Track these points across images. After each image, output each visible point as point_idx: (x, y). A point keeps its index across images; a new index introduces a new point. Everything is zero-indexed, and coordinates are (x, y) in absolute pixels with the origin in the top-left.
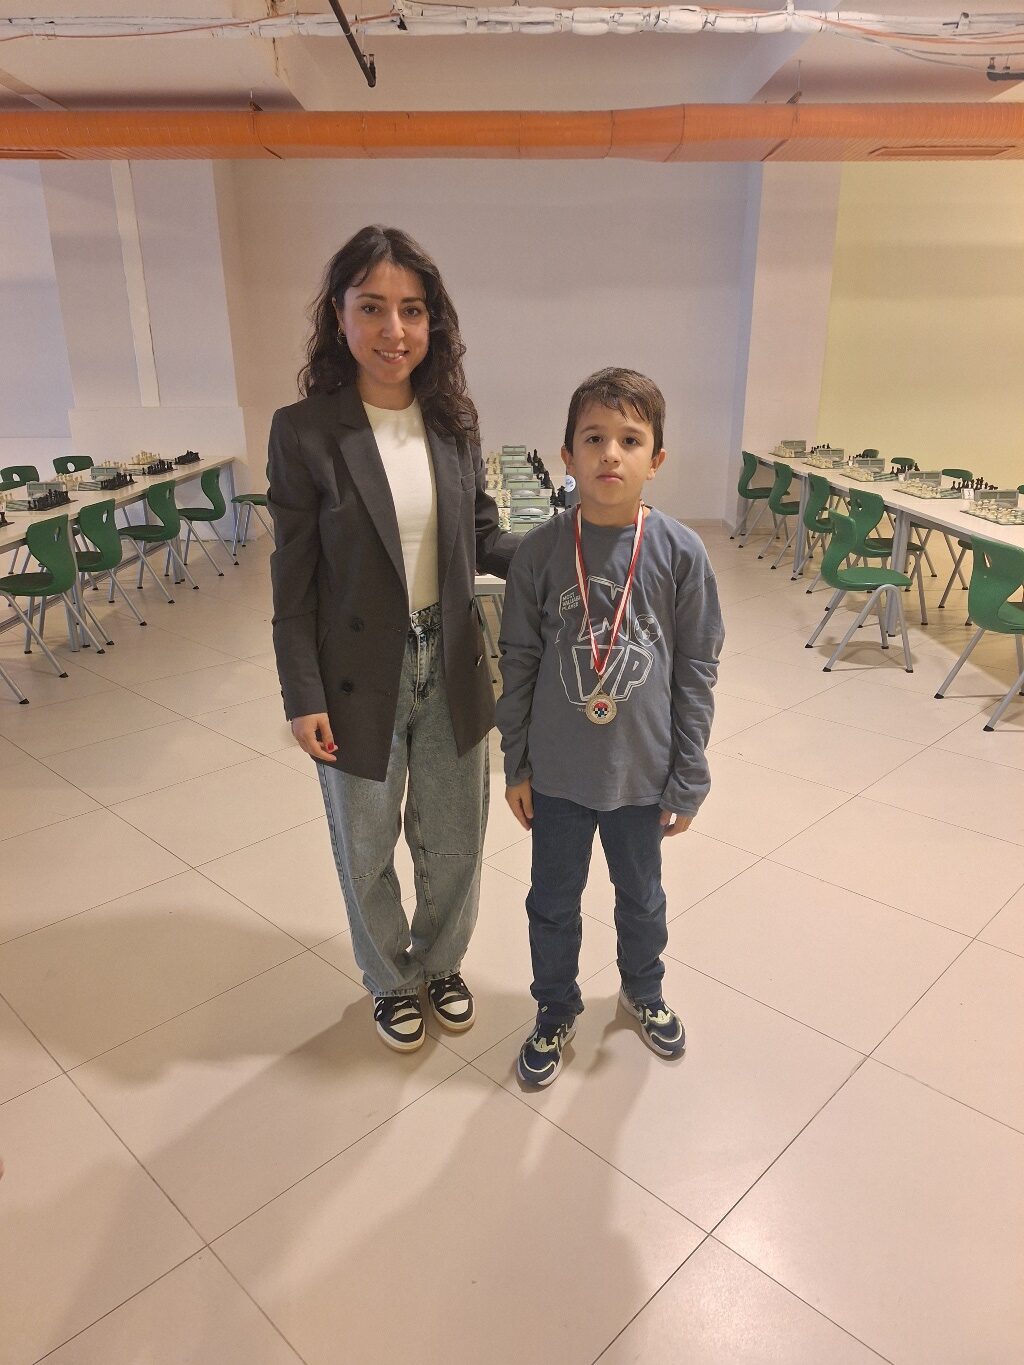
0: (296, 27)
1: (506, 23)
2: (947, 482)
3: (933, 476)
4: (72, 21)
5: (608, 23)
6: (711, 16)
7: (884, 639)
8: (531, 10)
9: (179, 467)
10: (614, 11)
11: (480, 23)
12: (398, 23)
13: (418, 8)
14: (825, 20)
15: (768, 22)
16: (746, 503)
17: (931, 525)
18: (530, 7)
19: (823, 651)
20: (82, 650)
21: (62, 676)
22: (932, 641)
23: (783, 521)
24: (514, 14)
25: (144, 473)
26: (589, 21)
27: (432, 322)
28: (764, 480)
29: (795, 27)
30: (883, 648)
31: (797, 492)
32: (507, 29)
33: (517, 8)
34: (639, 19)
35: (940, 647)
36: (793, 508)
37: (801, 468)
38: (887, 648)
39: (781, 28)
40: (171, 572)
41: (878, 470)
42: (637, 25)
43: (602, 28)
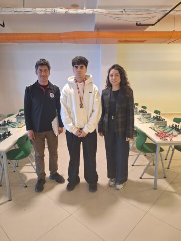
5: (44, 11)
6: (67, 10)
8: (27, 8)
10: (45, 8)
11: (15, 11)
14: (93, 11)
15: (80, 11)
26: (40, 11)
32: (21, 13)
33: (24, 8)
34: (50, 10)
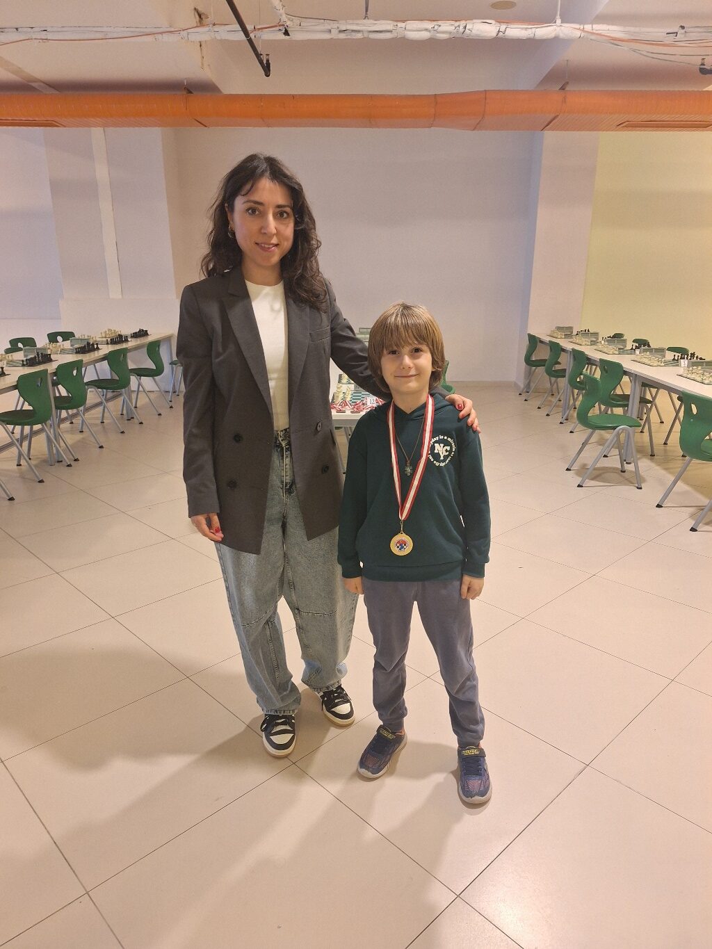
0: (213, 34)
1: (359, 31)
2: (670, 356)
3: (660, 351)
4: (59, 29)
5: (430, 31)
6: (503, 27)
7: (622, 465)
8: (376, 22)
9: (133, 339)
10: (435, 23)
11: (340, 31)
12: (284, 31)
13: (297, 21)
14: (583, 30)
15: (543, 32)
16: (530, 369)
17: (658, 385)
18: (376, 20)
19: (578, 473)
20: (57, 464)
21: (40, 482)
22: (657, 468)
23: (556, 382)
24: (364, 25)
25: (108, 344)
26: (417, 30)
27: (296, 224)
28: (542, 354)
29: (562, 35)
30: (622, 471)
31: (565, 362)
32: (359, 36)
33: (366, 21)
34: (452, 29)
35: (663, 472)
36: (562, 373)
37: (567, 345)
38: (624, 472)
39: (552, 35)
40: (125, 412)
41: (622, 347)
42: (450, 33)
43: (425, 35)
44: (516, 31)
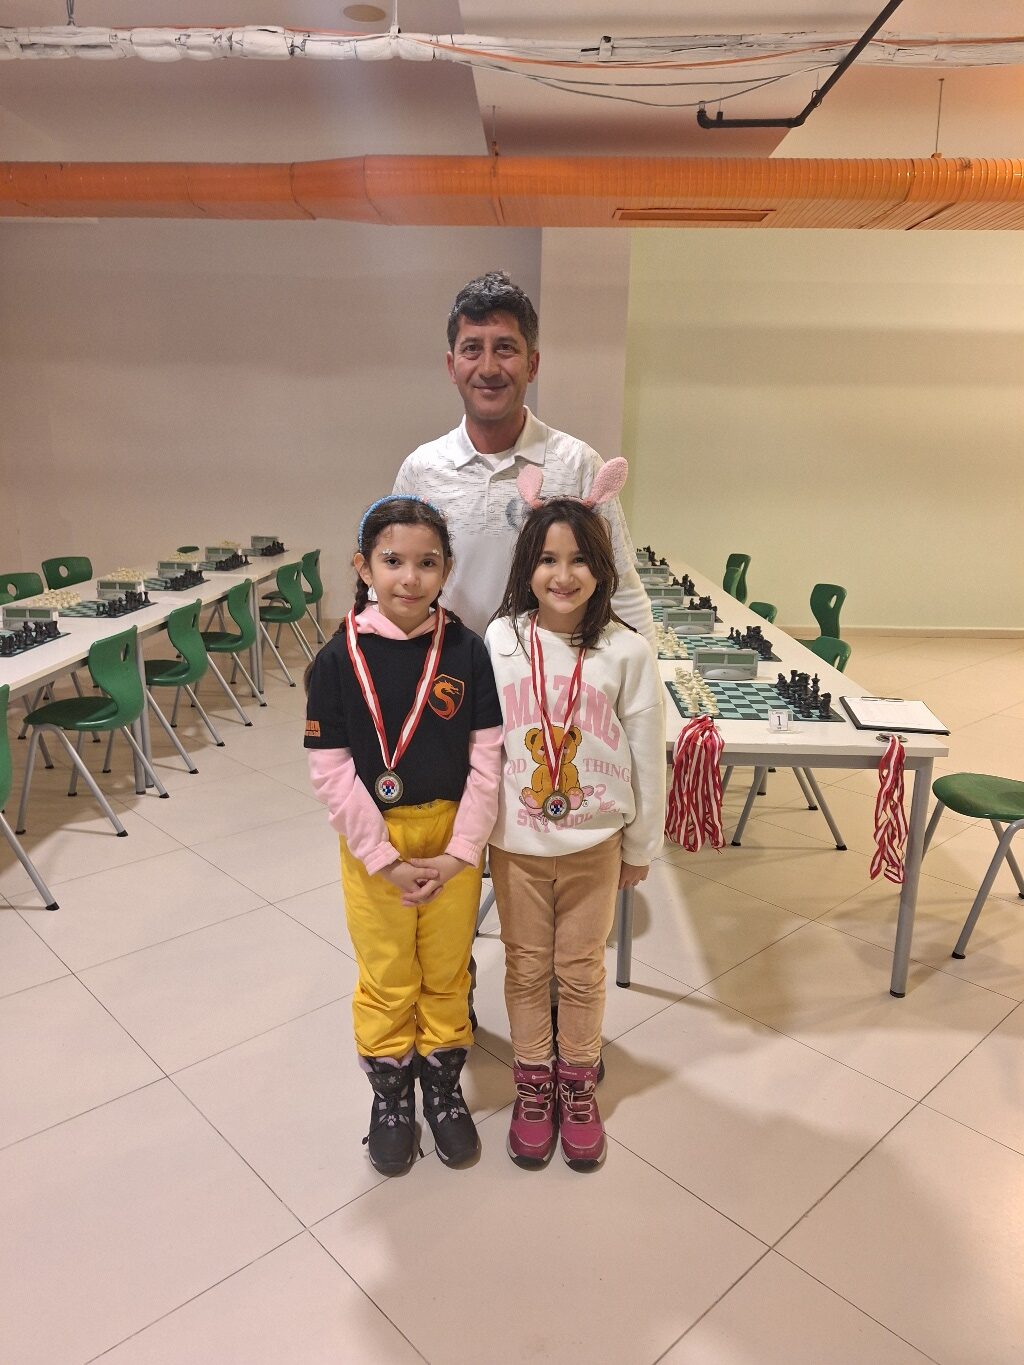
1: (57, 46)
5: (175, 46)
6: (298, 40)
8: (86, 30)
10: (183, 31)
11: (24, 47)
14: (437, 45)
15: (371, 47)
24: (68, 36)
32: (59, 54)
33: (72, 28)
34: (209, 41)
42: (211, 49)
44: (321, 47)
